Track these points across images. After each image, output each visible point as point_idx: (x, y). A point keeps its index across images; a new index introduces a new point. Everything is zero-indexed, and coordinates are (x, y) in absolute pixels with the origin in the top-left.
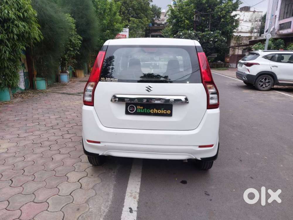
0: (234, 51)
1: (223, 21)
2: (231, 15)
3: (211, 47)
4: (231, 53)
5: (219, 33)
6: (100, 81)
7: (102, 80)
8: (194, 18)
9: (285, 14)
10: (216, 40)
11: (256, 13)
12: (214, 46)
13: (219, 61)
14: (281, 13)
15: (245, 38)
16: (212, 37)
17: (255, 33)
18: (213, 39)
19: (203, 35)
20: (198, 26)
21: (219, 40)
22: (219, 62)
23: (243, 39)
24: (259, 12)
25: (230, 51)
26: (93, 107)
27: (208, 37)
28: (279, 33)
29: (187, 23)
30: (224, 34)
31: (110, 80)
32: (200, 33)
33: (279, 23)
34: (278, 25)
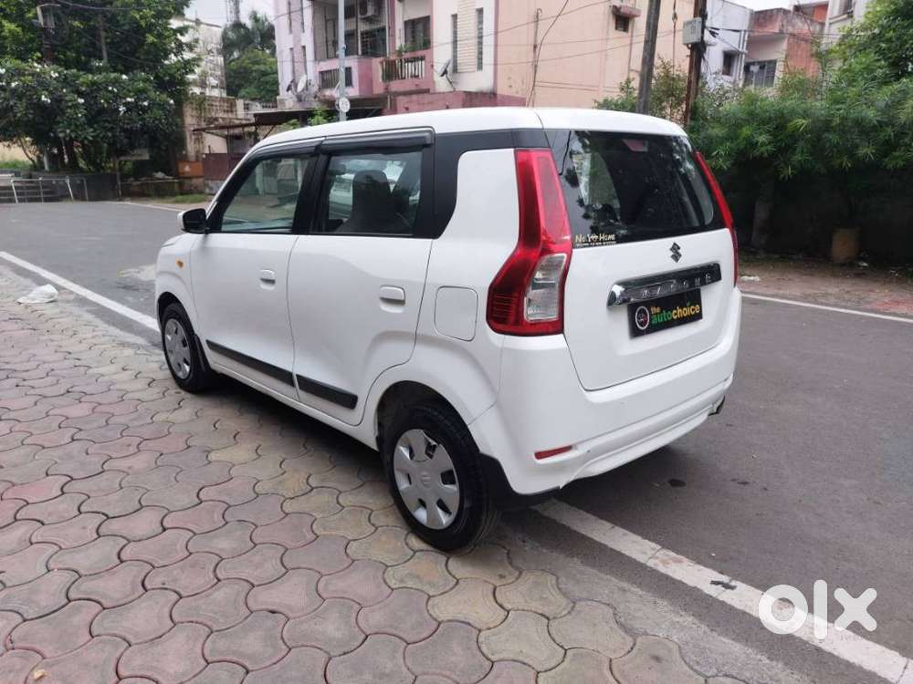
0: (199, 140)
1: (153, 43)
2: (171, 26)
3: (131, 128)
4: (191, 147)
5: (147, 80)
6: (577, 248)
7: (578, 242)
8: (36, 17)
9: (330, 47)
10: (146, 104)
11: (202, 26)
12: (144, 125)
13: (157, 172)
14: (318, 42)
15: (218, 104)
16: (130, 92)
17: (213, 87)
18: (133, 100)
19: (94, 83)
20: (59, 48)
21: (153, 104)
22: (160, 175)
23: (212, 105)
24: (212, 25)
25: (188, 140)
26: (561, 336)
27: (115, 90)
28: (324, 96)
29: (10, 31)
30: (162, 85)
31: (598, 241)
32: (78, 77)
33: (318, 70)
34: (317, 73)
